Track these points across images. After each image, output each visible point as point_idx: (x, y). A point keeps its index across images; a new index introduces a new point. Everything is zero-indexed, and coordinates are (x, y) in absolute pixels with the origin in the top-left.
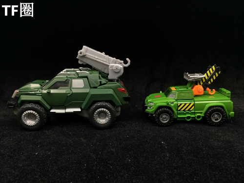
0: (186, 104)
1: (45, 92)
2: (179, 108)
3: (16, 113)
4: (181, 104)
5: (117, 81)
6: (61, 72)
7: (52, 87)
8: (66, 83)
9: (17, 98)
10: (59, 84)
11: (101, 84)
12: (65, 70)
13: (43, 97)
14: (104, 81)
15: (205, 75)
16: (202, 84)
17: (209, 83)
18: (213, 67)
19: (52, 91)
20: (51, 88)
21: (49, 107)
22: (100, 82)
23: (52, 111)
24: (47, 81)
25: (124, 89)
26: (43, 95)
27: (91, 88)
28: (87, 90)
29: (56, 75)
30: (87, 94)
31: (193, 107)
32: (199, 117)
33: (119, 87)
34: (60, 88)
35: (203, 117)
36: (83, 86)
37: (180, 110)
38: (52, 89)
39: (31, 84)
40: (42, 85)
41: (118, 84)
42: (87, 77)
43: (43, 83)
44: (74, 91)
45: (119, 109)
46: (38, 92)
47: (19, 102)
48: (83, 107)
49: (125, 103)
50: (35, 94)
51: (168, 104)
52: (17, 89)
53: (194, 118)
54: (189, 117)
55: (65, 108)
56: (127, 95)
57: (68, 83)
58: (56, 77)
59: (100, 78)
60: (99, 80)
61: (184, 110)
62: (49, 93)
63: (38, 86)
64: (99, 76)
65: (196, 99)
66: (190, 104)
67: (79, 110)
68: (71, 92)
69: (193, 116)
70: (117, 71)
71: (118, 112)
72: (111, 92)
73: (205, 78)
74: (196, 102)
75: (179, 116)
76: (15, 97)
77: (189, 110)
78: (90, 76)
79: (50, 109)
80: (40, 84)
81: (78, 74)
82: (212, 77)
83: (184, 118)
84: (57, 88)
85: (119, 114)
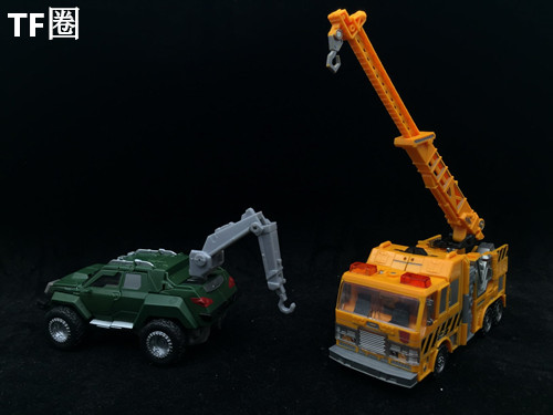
1: (84, 290)
6: (115, 260)
9: (50, 295)
10: (105, 280)
11: (164, 289)
13: (80, 299)
14: (169, 284)
19: (95, 290)
20: (95, 284)
21: (88, 315)
23: (94, 322)
25: (200, 301)
26: (82, 295)
27: (149, 292)
28: (143, 296)
36: (139, 287)
41: (193, 289)
42: (147, 272)
44: (125, 294)
46: (76, 290)
47: (50, 303)
50: (71, 293)
52: (52, 280)
55: (112, 321)
57: (118, 279)
58: (106, 266)
59: (165, 279)
60: (163, 282)
62: (90, 293)
63: (84, 277)
67: (130, 326)
68: (120, 295)
72: (178, 303)
79: (91, 320)
80: (89, 275)
84: (102, 286)
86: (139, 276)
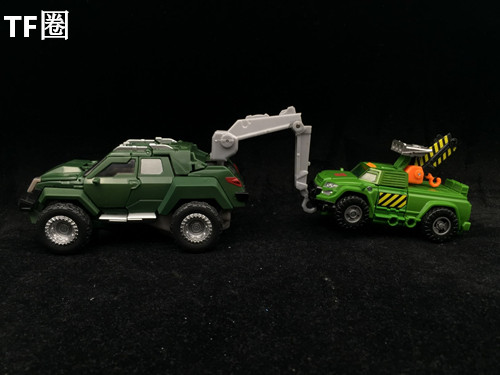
0: (393, 195)
1: (90, 181)
2: (381, 201)
3: (34, 221)
4: (385, 194)
5: (226, 164)
6: (121, 146)
7: (103, 173)
8: (130, 166)
9: (38, 192)
10: (115, 168)
11: (194, 170)
12: (127, 142)
13: (85, 193)
14: (199, 164)
15: (430, 150)
16: (422, 164)
17: (435, 165)
18: (446, 137)
19: (103, 181)
20: (101, 174)
21: (96, 211)
22: (193, 166)
23: (102, 217)
24: (94, 162)
25: (236, 180)
26: (85, 188)
27: (175, 175)
28: (168, 180)
29: (111, 151)
30: (167, 186)
31: (405, 203)
32: (411, 221)
33: (228, 174)
34: (118, 174)
35: (418, 222)
36: (160, 171)
37: (380, 205)
38: (102, 176)
39: (65, 168)
40: (83, 170)
41: (227, 169)
42: (168, 156)
43: (86, 165)
44: (144, 181)
45: (229, 216)
46: (77, 182)
47: (40, 201)
48: (160, 211)
49: (239, 205)
50: (71, 186)
51: (363, 190)
52: (38, 176)
53: (403, 222)
54: (393, 220)
55: (126, 213)
56: (242, 190)
57: (132, 166)
58: (112, 154)
59: (192, 159)
60: (191, 163)
61: (388, 206)
62: (96, 184)
63: (76, 170)
64: (192, 156)
65: (411, 189)
66: (400, 196)
67: (153, 216)
68: (138, 183)
69: (402, 218)
70: (227, 145)
71: (225, 221)
72: (213, 183)
73: (428, 154)
74: (410, 195)
75: (377, 215)
76: (34, 191)
77: (396, 207)
78: (175, 154)
80: (81, 168)
81: (152, 150)
82: (440, 155)
83: (386, 219)
84: (111, 175)
85: (227, 226)
86: (159, 161)
